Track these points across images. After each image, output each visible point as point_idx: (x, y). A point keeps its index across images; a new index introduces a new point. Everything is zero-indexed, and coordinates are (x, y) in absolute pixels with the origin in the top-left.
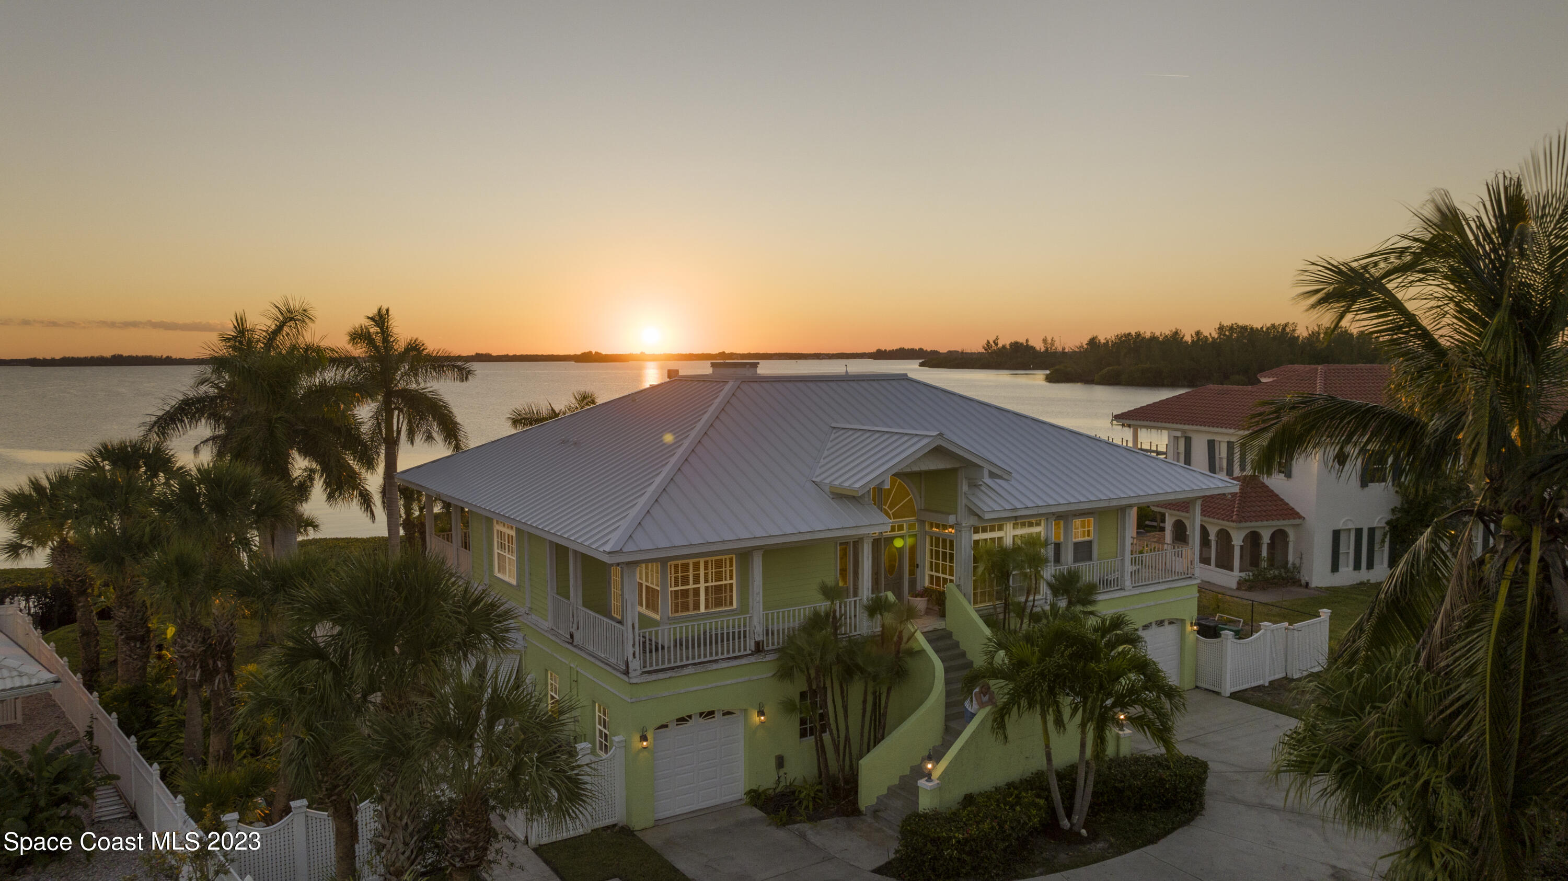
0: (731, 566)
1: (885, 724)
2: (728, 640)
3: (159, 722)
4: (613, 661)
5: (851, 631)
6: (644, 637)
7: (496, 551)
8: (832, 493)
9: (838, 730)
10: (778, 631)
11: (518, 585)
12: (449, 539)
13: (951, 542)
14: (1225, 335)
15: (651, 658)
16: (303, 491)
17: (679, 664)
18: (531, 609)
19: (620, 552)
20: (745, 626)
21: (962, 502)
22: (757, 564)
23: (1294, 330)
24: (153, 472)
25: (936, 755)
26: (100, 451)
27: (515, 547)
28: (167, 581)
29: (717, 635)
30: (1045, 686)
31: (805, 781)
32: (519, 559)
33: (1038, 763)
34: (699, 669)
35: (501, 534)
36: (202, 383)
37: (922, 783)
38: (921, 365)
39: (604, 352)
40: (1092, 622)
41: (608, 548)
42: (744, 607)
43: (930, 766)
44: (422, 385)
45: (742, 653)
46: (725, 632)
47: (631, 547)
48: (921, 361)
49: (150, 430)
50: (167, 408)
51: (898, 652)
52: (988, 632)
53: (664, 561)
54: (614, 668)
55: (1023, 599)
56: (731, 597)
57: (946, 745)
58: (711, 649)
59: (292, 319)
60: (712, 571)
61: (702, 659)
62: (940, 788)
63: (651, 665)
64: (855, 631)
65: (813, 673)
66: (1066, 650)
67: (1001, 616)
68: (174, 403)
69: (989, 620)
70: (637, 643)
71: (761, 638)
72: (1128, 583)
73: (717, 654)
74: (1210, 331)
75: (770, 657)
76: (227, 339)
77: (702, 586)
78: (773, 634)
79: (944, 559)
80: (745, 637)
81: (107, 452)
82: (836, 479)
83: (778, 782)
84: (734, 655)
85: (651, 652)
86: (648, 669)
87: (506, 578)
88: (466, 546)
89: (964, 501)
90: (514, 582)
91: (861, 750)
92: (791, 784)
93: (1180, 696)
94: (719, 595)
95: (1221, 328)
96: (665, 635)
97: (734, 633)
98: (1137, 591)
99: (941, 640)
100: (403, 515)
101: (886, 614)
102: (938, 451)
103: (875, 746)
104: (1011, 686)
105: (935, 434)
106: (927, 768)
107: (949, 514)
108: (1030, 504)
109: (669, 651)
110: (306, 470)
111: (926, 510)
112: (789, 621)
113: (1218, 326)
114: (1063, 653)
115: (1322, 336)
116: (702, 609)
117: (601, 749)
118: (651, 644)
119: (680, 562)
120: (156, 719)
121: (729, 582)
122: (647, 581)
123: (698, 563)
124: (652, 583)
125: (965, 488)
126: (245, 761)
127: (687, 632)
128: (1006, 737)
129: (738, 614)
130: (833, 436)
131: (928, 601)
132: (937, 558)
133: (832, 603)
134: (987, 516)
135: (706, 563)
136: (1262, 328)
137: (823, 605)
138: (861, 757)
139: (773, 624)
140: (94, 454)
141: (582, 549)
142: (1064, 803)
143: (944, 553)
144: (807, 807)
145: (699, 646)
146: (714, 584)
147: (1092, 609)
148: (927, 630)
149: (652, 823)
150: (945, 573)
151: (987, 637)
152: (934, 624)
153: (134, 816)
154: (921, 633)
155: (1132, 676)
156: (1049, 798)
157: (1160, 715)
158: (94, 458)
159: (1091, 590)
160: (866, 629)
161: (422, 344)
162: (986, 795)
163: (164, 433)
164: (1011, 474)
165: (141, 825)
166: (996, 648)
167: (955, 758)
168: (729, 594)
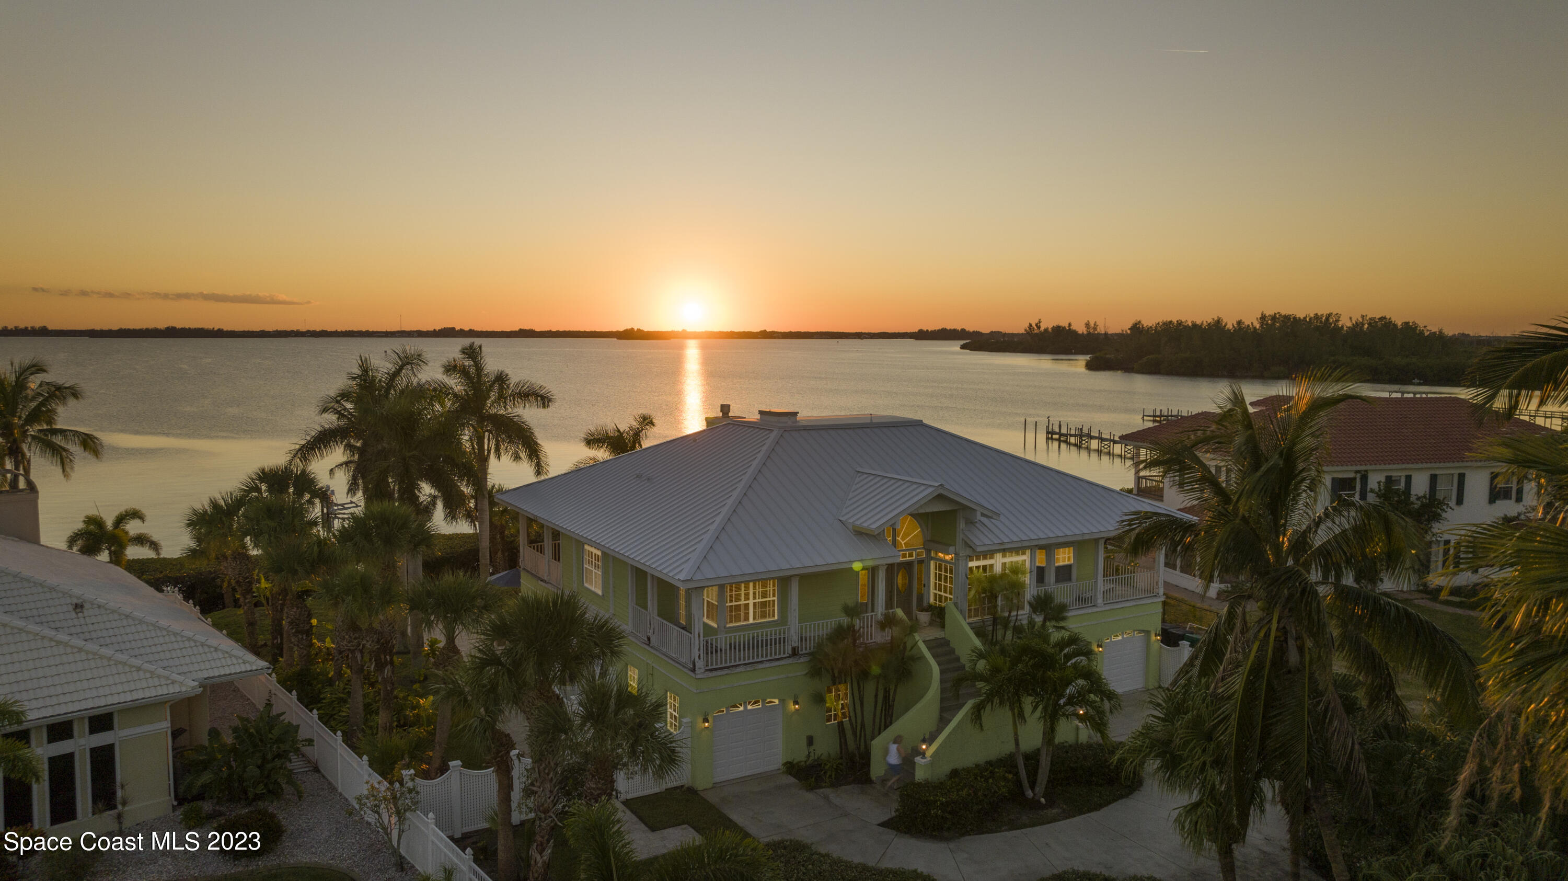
0: (774, 588)
1: (892, 713)
2: (771, 645)
3: (326, 699)
4: (682, 660)
5: (868, 640)
6: (707, 642)
7: (584, 566)
8: (855, 531)
9: (856, 717)
10: (810, 637)
11: (604, 595)
12: (541, 550)
13: (951, 567)
14: (1267, 324)
15: (712, 658)
16: (427, 513)
17: (733, 664)
18: (614, 615)
19: (691, 580)
20: (784, 634)
21: (960, 536)
22: (795, 587)
23: (1337, 321)
24: (299, 493)
25: (930, 740)
26: (259, 474)
27: (600, 564)
29: (762, 640)
30: (1011, 689)
31: (829, 756)
32: (605, 573)
33: (1010, 748)
34: (749, 668)
35: (590, 554)
37: (918, 759)
38: (963, 347)
39: (646, 328)
40: (1056, 636)
41: (680, 576)
42: (784, 620)
43: (924, 747)
44: (510, 410)
45: (782, 656)
46: (769, 638)
47: (697, 577)
48: (962, 342)
49: (295, 456)
50: (309, 438)
51: (903, 658)
52: (977, 643)
53: (722, 585)
54: (684, 666)
55: (1006, 614)
56: (774, 610)
57: (939, 731)
58: (757, 652)
59: (408, 363)
60: (759, 591)
61: (751, 661)
62: (933, 764)
63: (712, 664)
64: (871, 639)
65: (836, 672)
66: (1029, 661)
67: (991, 628)
68: (313, 434)
69: (980, 633)
70: (702, 648)
71: (796, 645)
72: (1100, 601)
73: (762, 656)
74: (1252, 320)
75: (802, 660)
76: (353, 378)
77: (751, 602)
78: (806, 640)
79: (946, 581)
80: (784, 642)
81: (263, 475)
82: (858, 519)
83: (809, 756)
84: (776, 657)
85: (712, 653)
86: (710, 667)
87: (593, 589)
88: (557, 556)
89: (962, 536)
90: (600, 593)
91: (873, 733)
92: (818, 758)
93: (1117, 698)
94: (764, 609)
95: (1263, 317)
96: (722, 641)
97: (775, 639)
98: (1108, 607)
99: (942, 648)
101: (894, 628)
102: (940, 497)
103: (885, 728)
104: (987, 688)
105: (937, 484)
106: (922, 749)
107: (949, 544)
108: (1015, 539)
109: (726, 653)
110: (430, 495)
111: (933, 541)
112: (819, 631)
113: (1260, 316)
114: (1027, 663)
115: (1366, 326)
116: (751, 621)
118: (712, 647)
119: (734, 584)
120: (324, 696)
121: (771, 599)
122: (708, 597)
123: (748, 582)
124: (712, 599)
125: (962, 525)
127: (739, 639)
129: (779, 624)
130: (858, 480)
131: (932, 615)
132: (940, 580)
133: (852, 619)
134: (978, 549)
135: (754, 583)
136: (1305, 318)
137: (845, 620)
138: (873, 738)
139: (806, 632)
140: (254, 477)
141: (657, 574)
142: (1028, 778)
143: (946, 577)
144: (830, 776)
145: (749, 649)
146: (761, 600)
147: (1062, 624)
148: (928, 639)
149: (711, 785)
150: (945, 592)
151: (976, 648)
152: (934, 633)
153: (316, 770)
154: (924, 641)
155: (1081, 682)
156: (1017, 774)
157: (1101, 713)
158: (252, 479)
159: (1063, 608)
160: (880, 637)
161: (507, 375)
162: (968, 770)
163: (305, 459)
164: (998, 515)
165: (324, 776)
166: (981, 656)
167: (945, 741)
168: (771, 609)
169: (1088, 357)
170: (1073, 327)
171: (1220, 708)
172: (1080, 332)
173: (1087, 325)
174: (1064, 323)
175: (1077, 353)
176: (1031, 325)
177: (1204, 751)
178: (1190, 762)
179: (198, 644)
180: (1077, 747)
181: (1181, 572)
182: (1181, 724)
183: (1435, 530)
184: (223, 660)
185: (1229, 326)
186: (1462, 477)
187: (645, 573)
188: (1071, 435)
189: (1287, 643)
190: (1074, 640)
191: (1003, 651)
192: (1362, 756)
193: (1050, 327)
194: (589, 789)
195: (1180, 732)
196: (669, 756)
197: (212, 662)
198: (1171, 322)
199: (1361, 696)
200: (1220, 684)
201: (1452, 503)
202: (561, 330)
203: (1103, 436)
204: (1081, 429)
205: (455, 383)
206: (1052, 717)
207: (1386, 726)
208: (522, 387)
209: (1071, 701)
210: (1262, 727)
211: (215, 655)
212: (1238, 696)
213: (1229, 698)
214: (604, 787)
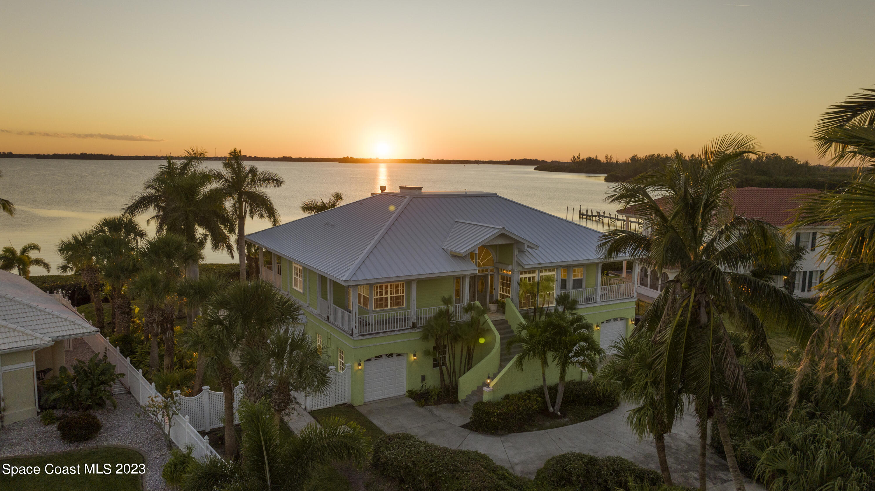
0: (403, 287)
1: (472, 362)
2: (400, 321)
3: (137, 352)
4: (346, 329)
5: (458, 319)
6: (361, 319)
7: (294, 276)
8: (451, 254)
9: (450, 365)
10: (423, 318)
11: (304, 293)
12: (271, 269)
13: (510, 278)
15: (363, 329)
16: (202, 244)
17: (376, 332)
18: (310, 304)
19: (350, 280)
20: (408, 315)
21: (515, 259)
22: (414, 286)
24: (128, 234)
25: (492, 377)
26: (104, 222)
27: (302, 275)
28: (147, 288)
29: (395, 318)
30: (541, 347)
31: (434, 387)
32: (304, 281)
33: (540, 383)
34: (386, 334)
35: (296, 268)
36: (148, 187)
37: (485, 388)
38: (535, 169)
39: (356, 156)
40: (569, 317)
41: (344, 279)
42: (408, 307)
43: (489, 381)
44: (258, 189)
45: (406, 328)
46: (398, 318)
47: (354, 279)
48: (535, 166)
49: (126, 212)
50: (134, 201)
51: (478, 328)
52: (523, 320)
53: (371, 285)
54: (347, 333)
55: (542, 306)
56: (403, 301)
57: (499, 373)
58: (392, 325)
59: (195, 158)
60: (394, 289)
61: (387, 330)
62: (493, 391)
63: (363, 332)
64: (461, 319)
66: (552, 331)
67: (533, 314)
68: (137, 199)
69: (525, 316)
70: (357, 322)
71: (415, 321)
72: (598, 300)
73: (394, 328)
75: (419, 330)
76: (162, 168)
77: (389, 296)
78: (421, 319)
79: (507, 286)
80: (408, 320)
81: (107, 223)
82: (453, 248)
83: (422, 387)
84: (403, 328)
85: (363, 326)
86: (362, 334)
87: (298, 289)
88: (279, 272)
89: (516, 259)
90: (301, 291)
91: (460, 374)
92: (428, 388)
94: (397, 301)
96: (371, 318)
97: (402, 318)
98: (603, 304)
99: (501, 325)
100: (247, 254)
101: (473, 312)
102: (502, 235)
103: (467, 372)
104: (527, 346)
105: (501, 227)
106: (487, 382)
107: (509, 265)
108: (548, 261)
109: (372, 326)
110: (203, 234)
111: (499, 262)
112: (429, 314)
114: (550, 332)
115: (764, 158)
116: (389, 307)
117: (340, 369)
118: (363, 322)
119: (379, 285)
120: (136, 350)
121: (402, 295)
122: (363, 293)
123: (387, 285)
124: (366, 294)
125: (516, 253)
126: (177, 371)
127: (380, 317)
128: (522, 369)
129: (406, 310)
130: (455, 226)
131: (498, 306)
132: (503, 286)
133: (448, 307)
134: (526, 267)
135: (391, 285)
137: (444, 307)
138: (460, 377)
139: (421, 315)
140: (101, 223)
141: (333, 279)
142: (551, 401)
143: (506, 283)
144: (434, 399)
145: (386, 324)
146: (395, 295)
147: (574, 312)
148: (495, 319)
149: (362, 403)
150: (506, 293)
151: (521, 323)
152: (499, 317)
153: (129, 393)
154: (492, 321)
155: (582, 343)
156: (544, 398)
157: (593, 361)
158: (100, 225)
159: (575, 302)
160: (466, 318)
161: (256, 169)
162: (515, 395)
163: (132, 214)
164: (538, 247)
165: (133, 396)
166: (524, 328)
167: (501, 379)
168: (401, 300)
169: (606, 175)
170: (598, 158)
171: (657, 350)
172: (602, 161)
173: (606, 157)
174: (593, 156)
175: (600, 173)
176: (574, 157)
177: (647, 376)
178: (637, 383)
179: (55, 317)
180: (581, 383)
181: (650, 288)
182: (633, 360)
183: (798, 265)
184: (69, 326)
185: (687, 158)
186: (814, 234)
187: (326, 278)
188: (593, 216)
189: (700, 309)
190: (580, 319)
191: (537, 325)
192: (744, 379)
193: (585, 158)
194: (274, 399)
195: (632, 364)
196: (322, 379)
197: (62, 327)
198: (654, 155)
199: (746, 346)
200: (658, 335)
201: (809, 250)
202: (307, 157)
203: (612, 216)
204: (599, 213)
205: (226, 173)
206: (564, 364)
207: (760, 363)
208: (265, 175)
209: (577, 354)
210: (683, 361)
211: (65, 323)
212: (669, 341)
213: (663, 343)
214: (283, 398)
